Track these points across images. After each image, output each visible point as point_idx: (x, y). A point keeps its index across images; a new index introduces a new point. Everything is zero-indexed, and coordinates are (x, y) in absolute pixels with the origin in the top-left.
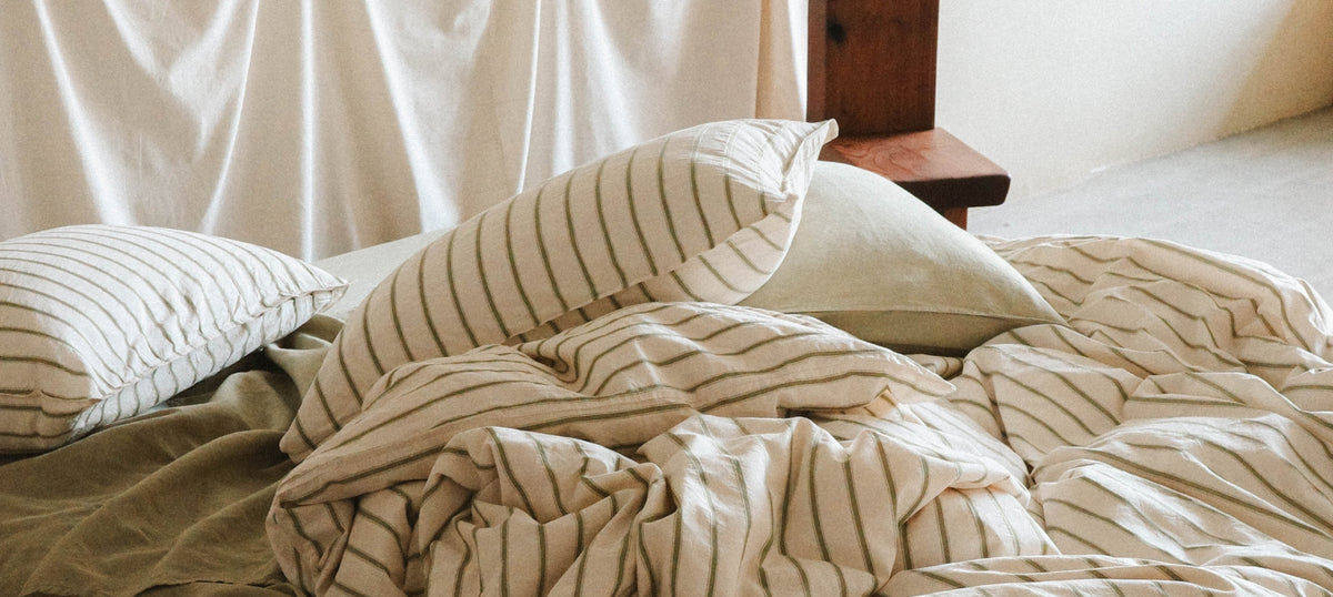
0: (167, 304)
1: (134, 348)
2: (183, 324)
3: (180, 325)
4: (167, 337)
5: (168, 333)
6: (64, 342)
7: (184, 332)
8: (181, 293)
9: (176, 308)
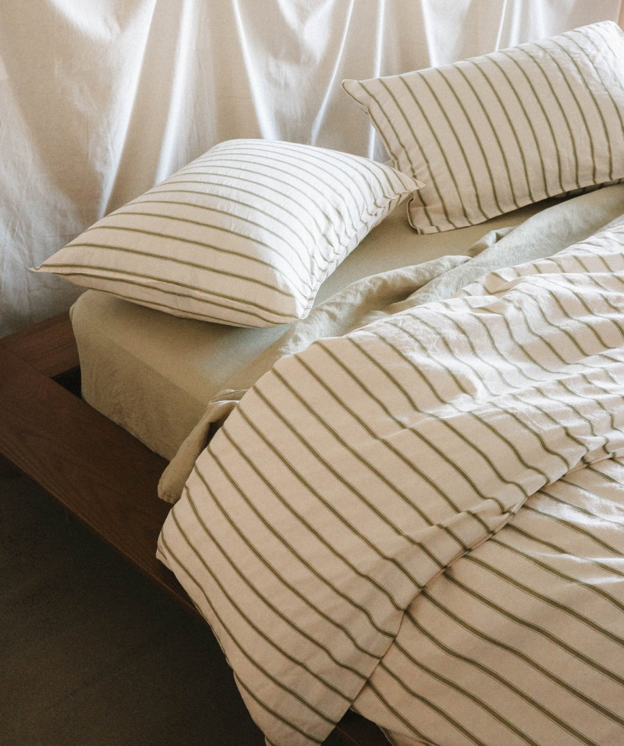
0: (327, 217)
1: (313, 257)
2: (337, 231)
3: (335, 231)
4: (330, 243)
5: (330, 240)
6: (273, 267)
7: (338, 236)
8: (333, 207)
9: (332, 220)
